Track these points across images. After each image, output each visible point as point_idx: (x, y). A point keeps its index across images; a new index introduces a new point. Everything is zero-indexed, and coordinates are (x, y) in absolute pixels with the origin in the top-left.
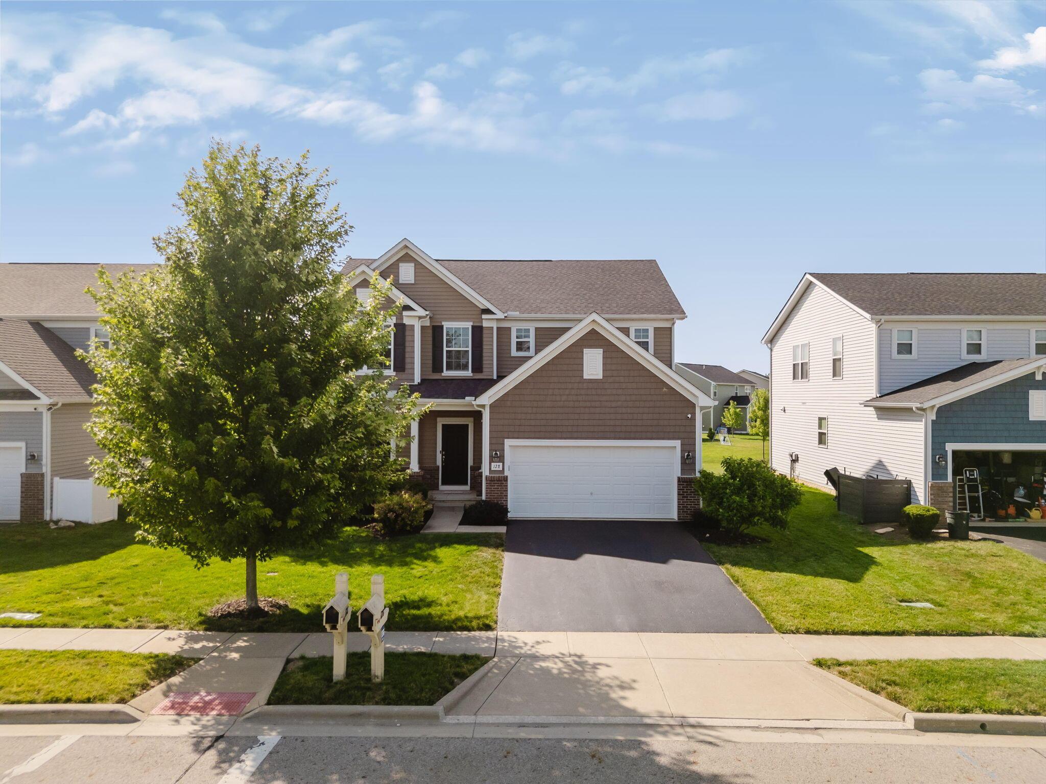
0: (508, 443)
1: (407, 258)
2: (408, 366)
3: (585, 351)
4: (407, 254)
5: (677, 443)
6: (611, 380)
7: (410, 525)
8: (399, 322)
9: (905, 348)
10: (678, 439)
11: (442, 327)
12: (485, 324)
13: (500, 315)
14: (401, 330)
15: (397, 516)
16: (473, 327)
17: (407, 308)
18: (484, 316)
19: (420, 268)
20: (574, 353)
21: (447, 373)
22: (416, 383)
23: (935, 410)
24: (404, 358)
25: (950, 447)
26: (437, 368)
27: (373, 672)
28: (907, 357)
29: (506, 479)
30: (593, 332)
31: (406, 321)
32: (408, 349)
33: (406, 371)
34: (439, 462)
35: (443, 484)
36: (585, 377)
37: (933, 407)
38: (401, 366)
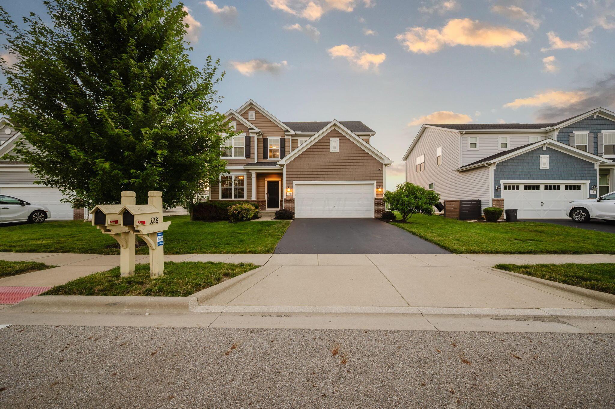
0: (294, 183)
1: (252, 109)
2: (251, 155)
3: (331, 139)
4: (251, 106)
5: (374, 182)
6: (343, 152)
7: (246, 217)
8: (248, 135)
9: (474, 145)
10: (375, 180)
11: (267, 139)
12: (286, 137)
13: (293, 132)
14: (248, 139)
15: (239, 212)
16: (281, 139)
17: (252, 129)
18: (286, 133)
19: (257, 112)
20: (325, 140)
21: (269, 159)
22: (255, 162)
23: (496, 164)
24: (250, 151)
25: (503, 182)
26: (265, 157)
27: (151, 270)
28: (474, 149)
29: (294, 200)
30: (334, 130)
31: (251, 135)
32: (251, 148)
33: (251, 157)
34: (266, 198)
35: (268, 208)
36: (331, 151)
37: (494, 163)
38: (248, 155)
